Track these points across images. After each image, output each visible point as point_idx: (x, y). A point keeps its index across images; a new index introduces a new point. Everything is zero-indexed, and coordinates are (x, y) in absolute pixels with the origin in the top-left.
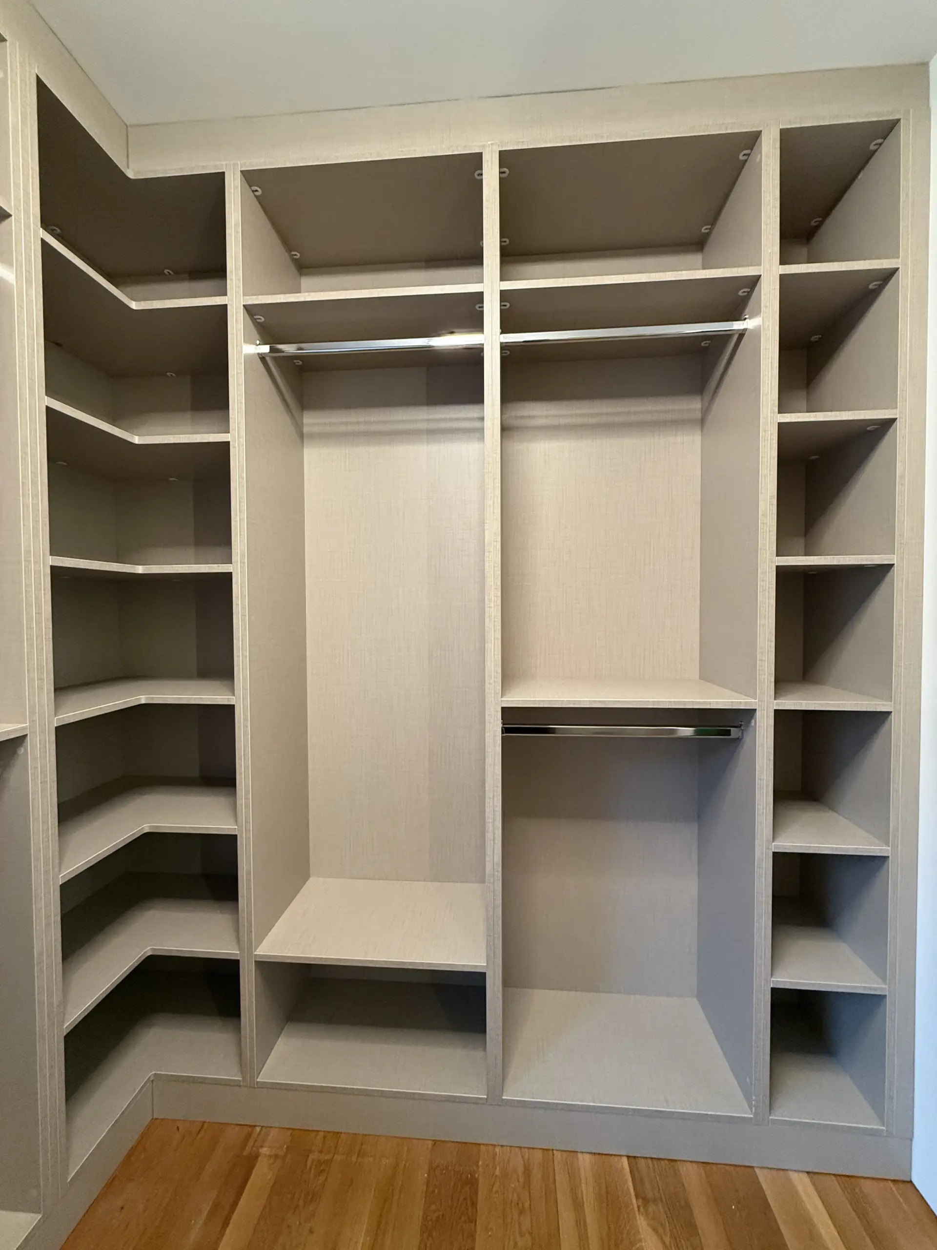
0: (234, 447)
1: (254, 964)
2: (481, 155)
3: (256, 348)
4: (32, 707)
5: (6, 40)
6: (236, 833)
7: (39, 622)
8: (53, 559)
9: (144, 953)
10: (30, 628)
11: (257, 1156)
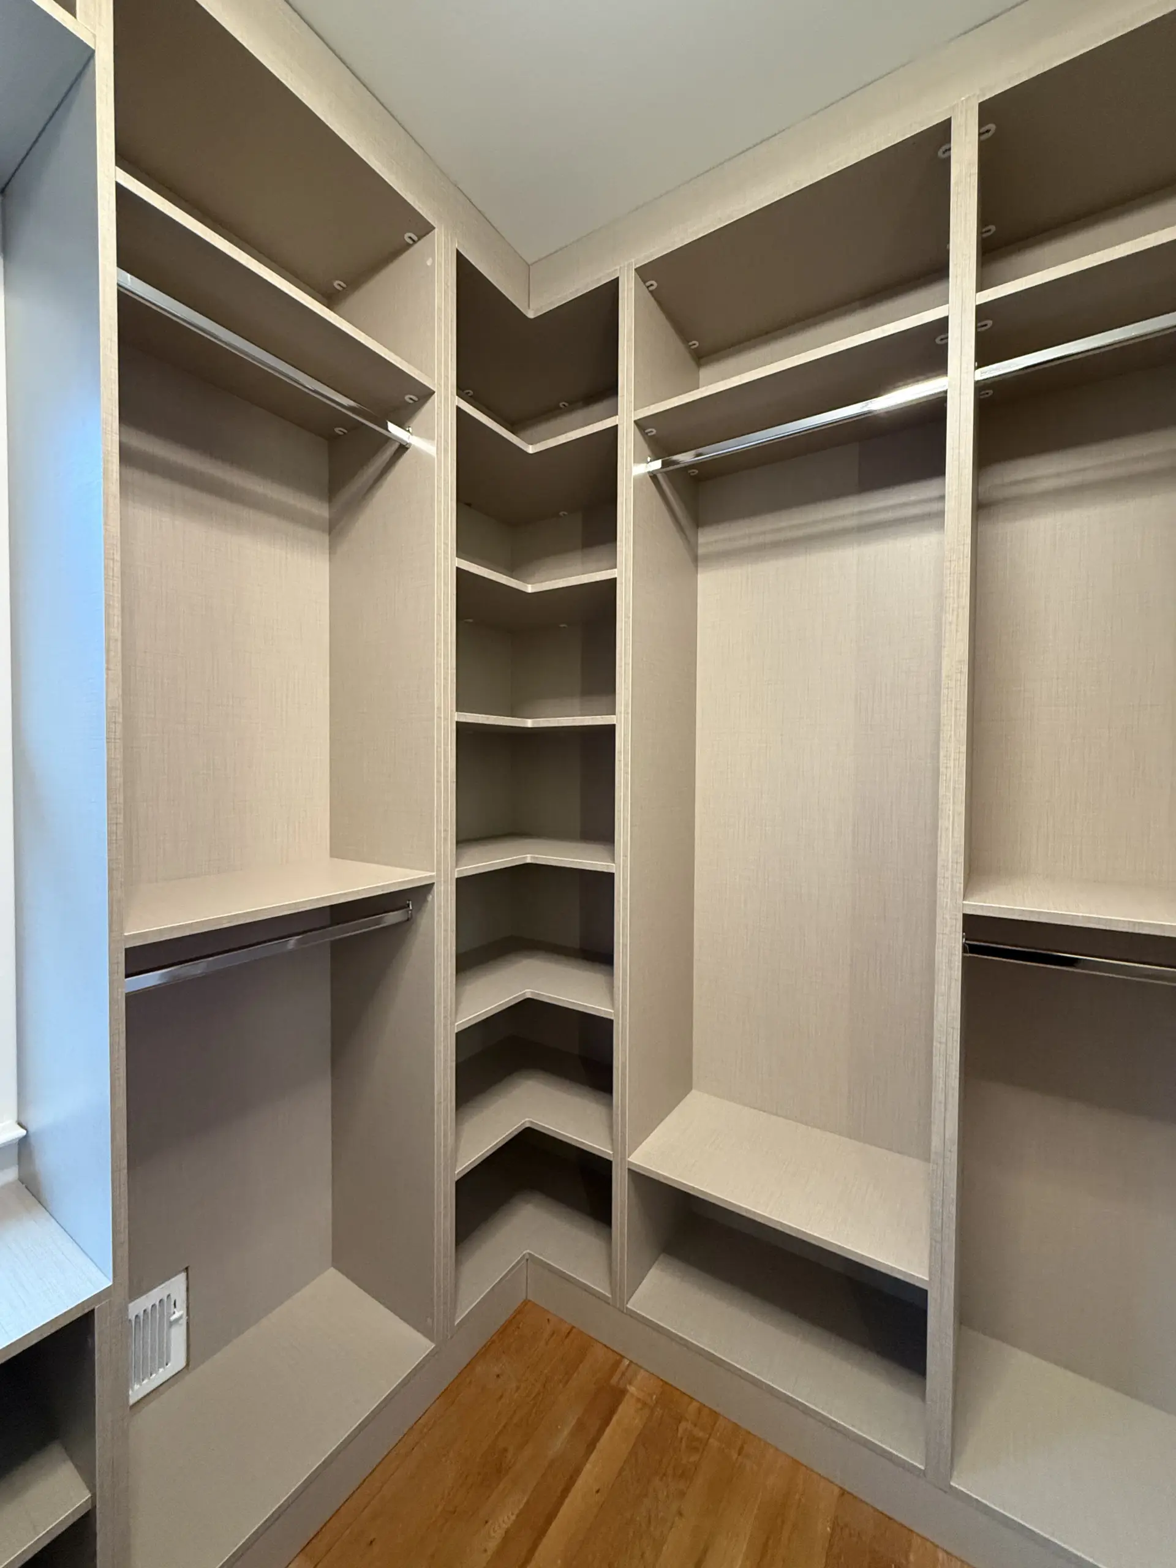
0: (621, 585)
1: (627, 1171)
2: (948, 122)
3: (647, 467)
4: (439, 856)
5: (434, 228)
6: (612, 1018)
7: (446, 777)
8: (458, 715)
9: (523, 1124)
10: (439, 781)
11: (623, 1392)
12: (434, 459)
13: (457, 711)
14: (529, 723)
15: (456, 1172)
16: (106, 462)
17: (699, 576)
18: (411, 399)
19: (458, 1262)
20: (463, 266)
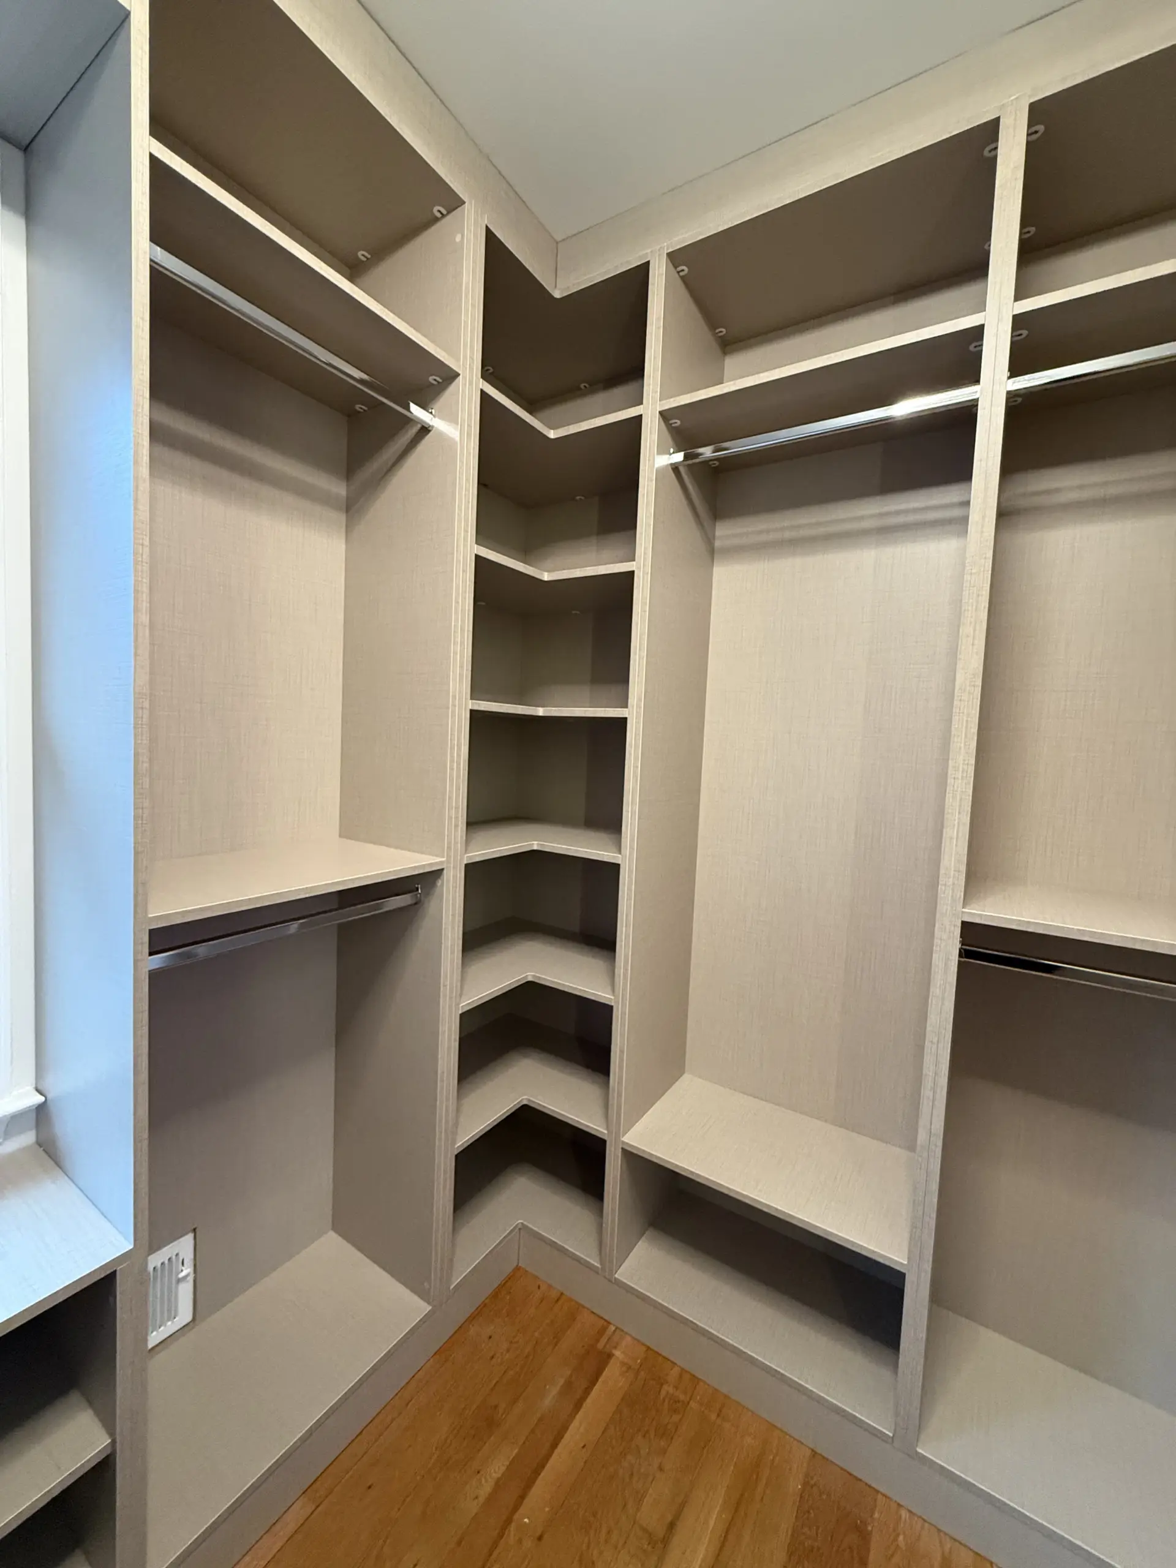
0: (639, 577)
1: (620, 1150)
2: (996, 122)
3: (669, 458)
4: (449, 843)
5: (464, 203)
6: (613, 1004)
7: (458, 764)
8: (472, 703)
9: (521, 1101)
10: (452, 769)
11: (610, 1356)
12: (457, 443)
13: (471, 699)
14: (540, 712)
15: (456, 1146)
16: (137, 445)
17: (714, 569)
18: (435, 380)
19: (455, 1230)
20: (493, 244)
